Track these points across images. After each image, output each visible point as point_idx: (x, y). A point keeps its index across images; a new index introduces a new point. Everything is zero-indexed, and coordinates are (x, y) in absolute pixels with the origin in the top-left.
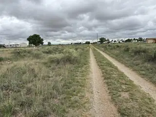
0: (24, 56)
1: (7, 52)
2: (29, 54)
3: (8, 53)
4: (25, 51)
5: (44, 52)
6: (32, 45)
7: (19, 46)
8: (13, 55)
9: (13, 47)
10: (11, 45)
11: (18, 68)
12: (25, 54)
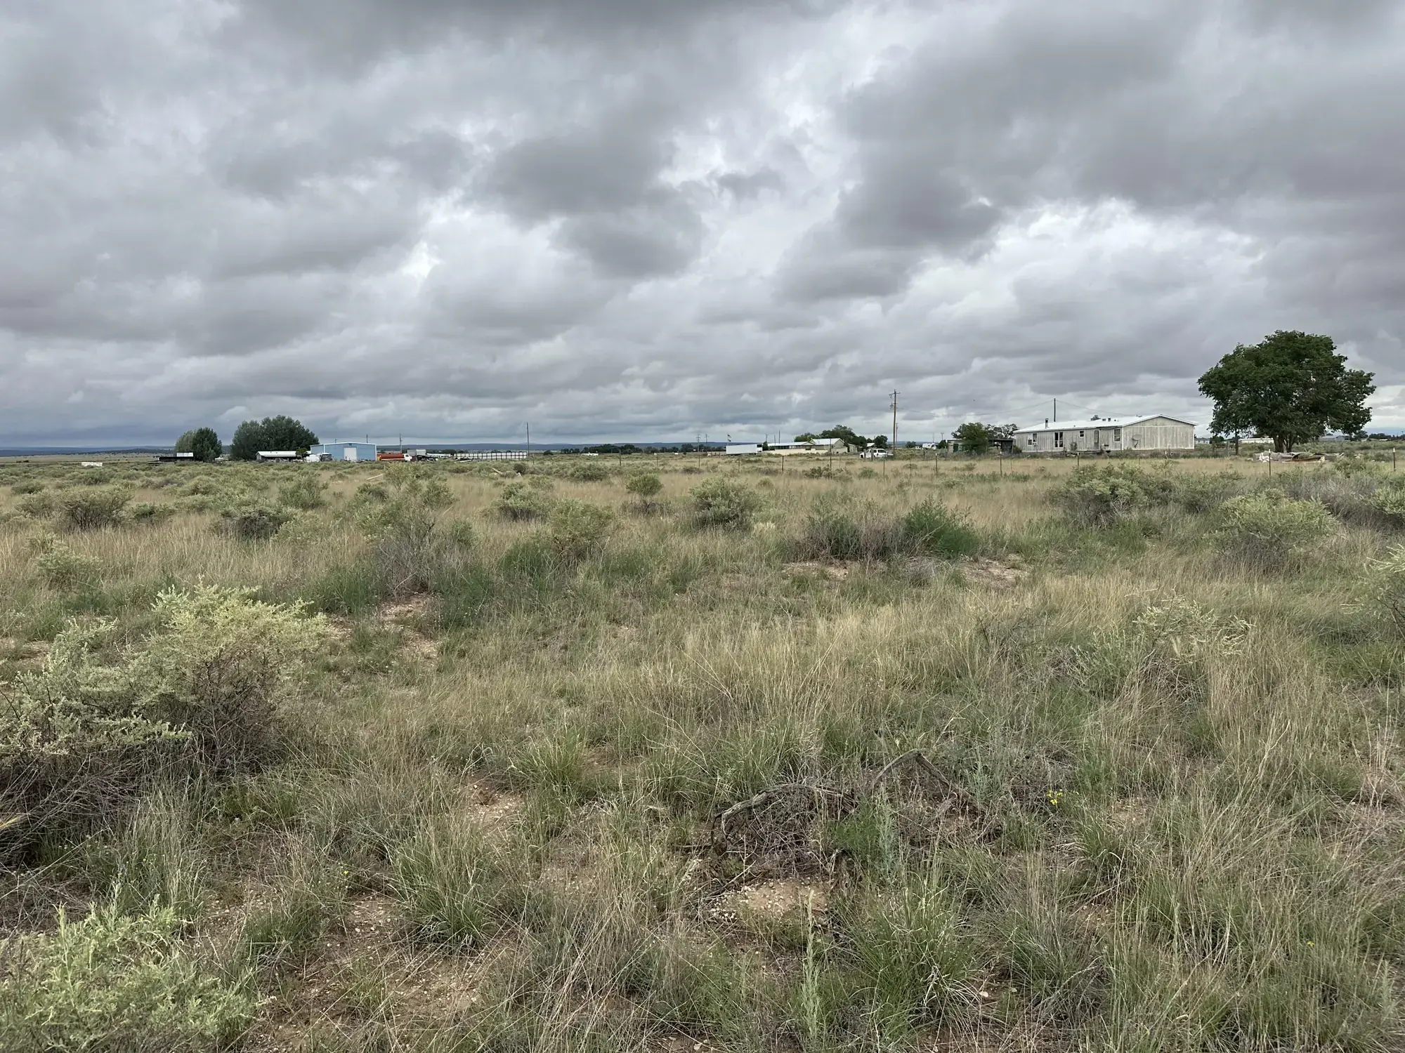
0: (1148, 530)
1: (1020, 487)
2: (1192, 522)
3: (1027, 500)
4: (1160, 493)
5: (1349, 515)
6: (1248, 437)
7: (1125, 444)
8: (1058, 513)
9: (1074, 453)
10: (1059, 435)
11: (1065, 639)
12: (1155, 515)
